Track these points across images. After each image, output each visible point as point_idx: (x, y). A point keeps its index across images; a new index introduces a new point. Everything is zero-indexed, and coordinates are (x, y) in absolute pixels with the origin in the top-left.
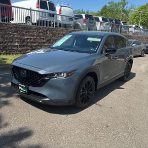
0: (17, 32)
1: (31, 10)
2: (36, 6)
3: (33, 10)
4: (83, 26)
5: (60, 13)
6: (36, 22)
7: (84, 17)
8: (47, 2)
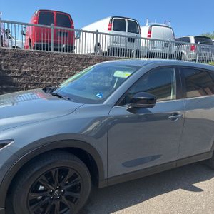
0: (69, 64)
1: (97, 33)
2: (107, 27)
3: (101, 33)
4: (190, 56)
5: (149, 36)
6: (106, 50)
7: (193, 41)
8: (126, 20)
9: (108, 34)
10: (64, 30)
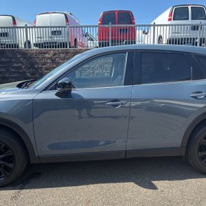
2: (168, 17)
3: (158, 25)
8: (189, 7)
9: (169, 25)
10: (121, 27)
